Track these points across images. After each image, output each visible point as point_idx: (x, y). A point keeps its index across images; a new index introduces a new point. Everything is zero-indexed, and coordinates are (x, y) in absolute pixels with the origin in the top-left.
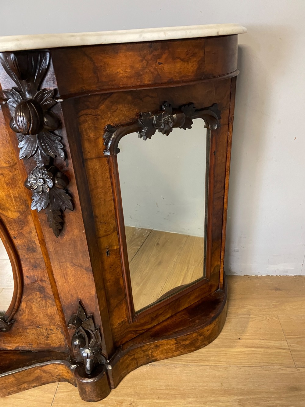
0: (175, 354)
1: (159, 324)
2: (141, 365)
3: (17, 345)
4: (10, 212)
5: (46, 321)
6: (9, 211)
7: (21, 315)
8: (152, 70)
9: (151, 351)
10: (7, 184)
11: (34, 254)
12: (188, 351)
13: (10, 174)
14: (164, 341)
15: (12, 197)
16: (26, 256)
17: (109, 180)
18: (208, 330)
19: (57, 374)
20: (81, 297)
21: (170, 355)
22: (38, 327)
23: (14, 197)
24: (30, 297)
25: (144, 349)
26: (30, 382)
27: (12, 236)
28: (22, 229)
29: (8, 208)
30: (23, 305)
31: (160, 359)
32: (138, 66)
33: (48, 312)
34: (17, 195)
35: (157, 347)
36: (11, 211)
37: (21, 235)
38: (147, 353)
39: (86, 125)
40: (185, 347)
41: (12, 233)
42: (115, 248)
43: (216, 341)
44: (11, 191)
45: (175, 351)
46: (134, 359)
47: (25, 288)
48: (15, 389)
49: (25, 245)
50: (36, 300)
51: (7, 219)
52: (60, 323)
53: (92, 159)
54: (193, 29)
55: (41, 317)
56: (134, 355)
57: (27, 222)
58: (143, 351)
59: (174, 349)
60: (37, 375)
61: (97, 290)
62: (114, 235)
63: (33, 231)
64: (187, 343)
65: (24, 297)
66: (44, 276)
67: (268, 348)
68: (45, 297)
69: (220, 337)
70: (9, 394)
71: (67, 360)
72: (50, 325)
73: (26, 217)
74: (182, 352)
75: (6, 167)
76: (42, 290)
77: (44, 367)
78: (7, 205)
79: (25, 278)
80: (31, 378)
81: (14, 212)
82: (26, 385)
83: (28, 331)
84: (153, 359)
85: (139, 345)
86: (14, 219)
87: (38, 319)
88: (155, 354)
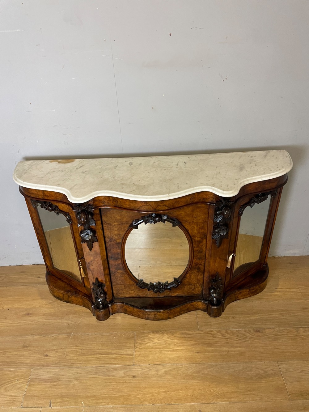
1: (239, 283)
2: (232, 302)
3: (177, 294)
5: (196, 282)
7: (185, 279)
8: (262, 187)
11: (201, 254)
12: (253, 295)
13: (203, 225)
14: (244, 290)
15: (200, 233)
18: (262, 285)
19: (196, 307)
20: (218, 271)
21: (245, 297)
22: (191, 285)
24: (192, 271)
25: (235, 294)
26: (184, 311)
27: (194, 247)
28: (199, 244)
29: (196, 237)
30: (188, 275)
31: (241, 299)
32: (257, 187)
33: (198, 278)
34: (202, 232)
35: (241, 293)
37: (198, 246)
38: (236, 296)
40: (252, 293)
41: (194, 245)
43: (265, 290)
45: (248, 295)
46: (231, 298)
48: (179, 314)
49: (199, 250)
50: (195, 273)
51: (194, 240)
52: (202, 283)
54: (278, 174)
55: (194, 281)
57: (203, 242)
60: (188, 307)
63: (203, 245)
64: (254, 291)
66: (202, 263)
67: (291, 292)
68: (199, 272)
69: (266, 288)
70: (176, 316)
71: (202, 299)
72: (197, 284)
73: (203, 240)
74: (251, 295)
75: (202, 222)
76: (199, 269)
78: (197, 236)
79: (193, 263)
80: (186, 308)
81: (198, 238)
82: (182, 312)
83: (185, 287)
84: (238, 299)
85: (233, 292)
86: (198, 241)
87: (192, 281)
88: (239, 297)
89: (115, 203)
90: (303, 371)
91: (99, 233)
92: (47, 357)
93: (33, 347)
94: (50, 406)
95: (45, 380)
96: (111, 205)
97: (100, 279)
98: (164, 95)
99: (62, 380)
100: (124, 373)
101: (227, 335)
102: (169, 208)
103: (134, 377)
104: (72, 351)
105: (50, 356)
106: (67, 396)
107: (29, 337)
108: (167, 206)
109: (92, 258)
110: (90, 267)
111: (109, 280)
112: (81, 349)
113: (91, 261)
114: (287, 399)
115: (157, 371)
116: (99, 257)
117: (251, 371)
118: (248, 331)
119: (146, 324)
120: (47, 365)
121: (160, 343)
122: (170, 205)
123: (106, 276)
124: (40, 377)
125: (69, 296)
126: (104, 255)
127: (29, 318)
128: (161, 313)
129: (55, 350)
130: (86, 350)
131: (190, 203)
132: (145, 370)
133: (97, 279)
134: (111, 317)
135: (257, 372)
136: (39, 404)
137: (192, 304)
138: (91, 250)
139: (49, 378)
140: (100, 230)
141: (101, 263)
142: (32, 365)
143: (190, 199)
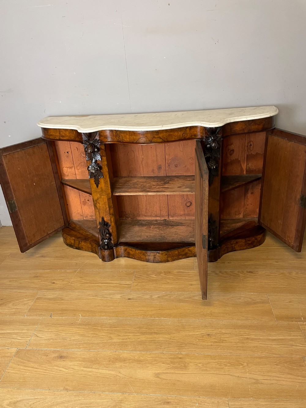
0: (245, 247)
1: (235, 235)
2: (229, 252)
8: (248, 128)
9: (234, 245)
12: (250, 247)
14: (240, 240)
18: (258, 238)
19: (194, 252)
20: (212, 213)
21: (242, 248)
25: (231, 243)
26: (182, 255)
31: (238, 250)
32: (244, 127)
35: (237, 243)
38: (232, 245)
40: (249, 244)
43: (262, 245)
46: (227, 247)
54: (262, 115)
56: (227, 245)
58: (231, 244)
59: (244, 245)
60: (186, 252)
61: (220, 209)
69: (264, 243)
70: (174, 260)
74: (247, 247)
77: (189, 248)
80: (183, 253)
82: (181, 257)
84: (235, 249)
88: (235, 247)
89: (118, 138)
90: (291, 301)
91: (104, 170)
92: (54, 284)
93: (43, 277)
94: (51, 316)
95: (50, 299)
96: (115, 140)
97: (105, 219)
98: (165, 58)
99: (64, 299)
100: (121, 297)
101: (221, 274)
102: (163, 140)
103: (129, 299)
104: (76, 281)
105: (57, 283)
106: (66, 310)
107: (41, 271)
108: (161, 139)
109: (98, 195)
110: (97, 205)
111: (113, 220)
112: (85, 280)
113: (98, 199)
114: (272, 320)
115: (151, 296)
116: (104, 195)
117: (240, 299)
118: (241, 272)
119: (146, 265)
120: (53, 289)
121: (157, 278)
122: (164, 138)
123: (111, 216)
124: (45, 297)
125: (79, 242)
126: (109, 193)
127: (43, 259)
128: (160, 254)
129: (62, 279)
130: (89, 280)
131: (183, 138)
132: (140, 295)
133: (103, 218)
134: (115, 260)
135: (246, 300)
136: (41, 314)
137: (190, 248)
138: (97, 186)
139: (53, 298)
140: (106, 167)
141: (107, 201)
142: (40, 289)
143: (183, 135)
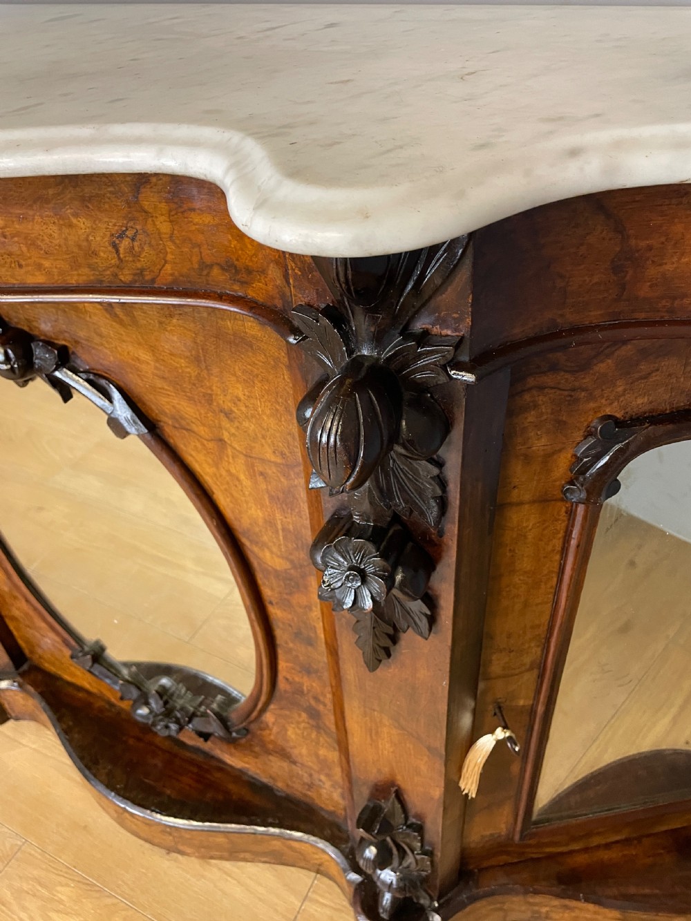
3: (247, 766)
4: (268, 554)
5: (313, 763)
6: (266, 550)
7: (262, 730)
10: (271, 498)
11: (310, 648)
13: (282, 480)
15: (280, 527)
16: (291, 645)
17: (557, 557)
19: (316, 862)
20: (401, 782)
23: (283, 530)
24: (286, 712)
27: (266, 599)
28: (290, 594)
29: (265, 545)
30: (270, 717)
33: (320, 753)
34: (291, 527)
35: (567, 908)
36: (272, 552)
37: (286, 605)
39: (531, 417)
41: (267, 592)
42: (521, 703)
44: (278, 516)
46: (500, 909)
47: (277, 694)
48: (226, 854)
49: (292, 624)
50: (298, 723)
51: (259, 563)
52: (340, 781)
53: (521, 504)
55: (303, 753)
56: (502, 903)
62: (530, 678)
63: (314, 608)
65: (272, 707)
66: (323, 695)
68: (319, 727)
71: (342, 851)
72: (319, 773)
75: (276, 464)
76: (314, 714)
78: (265, 538)
79: (280, 677)
81: (278, 557)
82: (248, 856)
83: (271, 758)
86: (276, 571)
87: (296, 751)
137: (294, 844)
143: (115, 247)
